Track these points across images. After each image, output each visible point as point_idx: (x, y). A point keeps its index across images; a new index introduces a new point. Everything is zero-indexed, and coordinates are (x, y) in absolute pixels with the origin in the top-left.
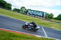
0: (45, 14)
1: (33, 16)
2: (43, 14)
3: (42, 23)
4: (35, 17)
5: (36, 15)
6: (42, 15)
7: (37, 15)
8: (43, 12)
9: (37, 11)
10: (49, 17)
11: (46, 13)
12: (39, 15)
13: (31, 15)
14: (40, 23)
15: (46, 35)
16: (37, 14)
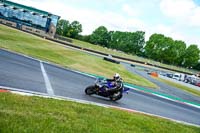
0: (54, 21)
1: (14, 24)
2: (50, 20)
3: (44, 51)
4: (18, 27)
5: (24, 21)
6: (44, 25)
7: (28, 22)
8: (50, 15)
9: (27, 9)
10: (69, 34)
11: (59, 17)
12: (36, 23)
13: (5, 22)
14: (37, 50)
15: (50, 89)
16: (27, 19)
